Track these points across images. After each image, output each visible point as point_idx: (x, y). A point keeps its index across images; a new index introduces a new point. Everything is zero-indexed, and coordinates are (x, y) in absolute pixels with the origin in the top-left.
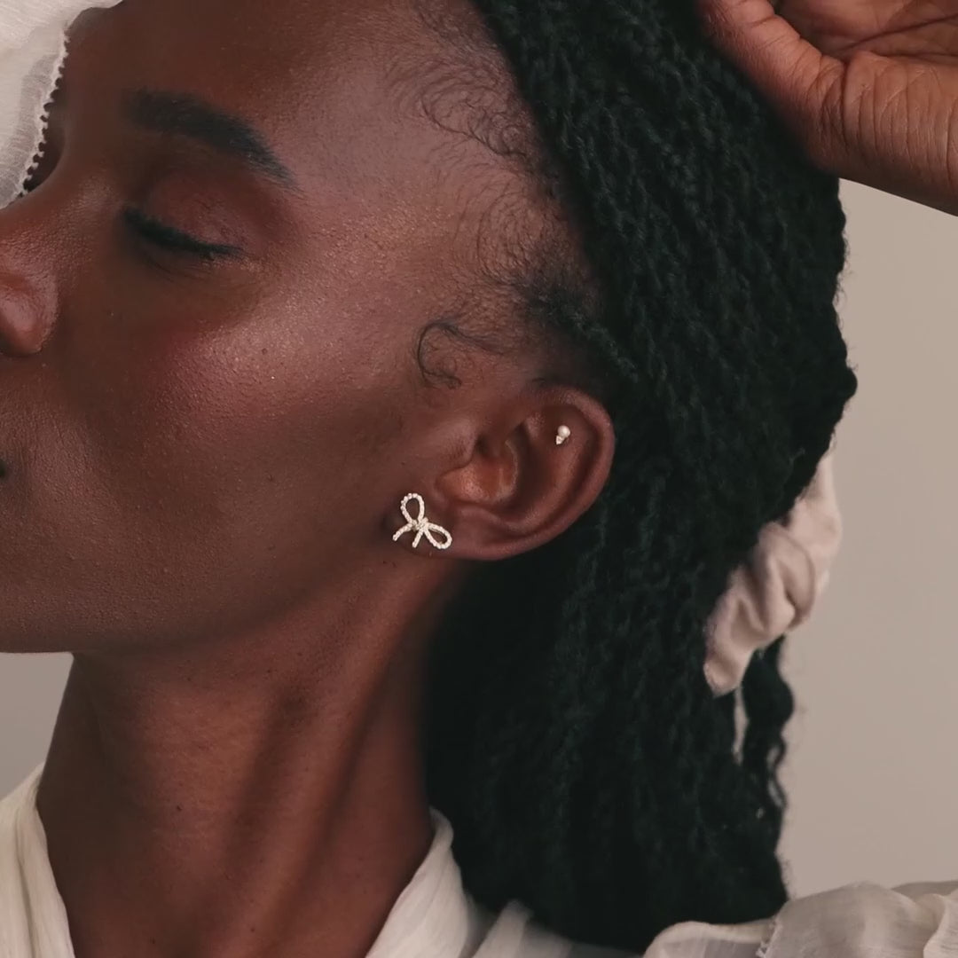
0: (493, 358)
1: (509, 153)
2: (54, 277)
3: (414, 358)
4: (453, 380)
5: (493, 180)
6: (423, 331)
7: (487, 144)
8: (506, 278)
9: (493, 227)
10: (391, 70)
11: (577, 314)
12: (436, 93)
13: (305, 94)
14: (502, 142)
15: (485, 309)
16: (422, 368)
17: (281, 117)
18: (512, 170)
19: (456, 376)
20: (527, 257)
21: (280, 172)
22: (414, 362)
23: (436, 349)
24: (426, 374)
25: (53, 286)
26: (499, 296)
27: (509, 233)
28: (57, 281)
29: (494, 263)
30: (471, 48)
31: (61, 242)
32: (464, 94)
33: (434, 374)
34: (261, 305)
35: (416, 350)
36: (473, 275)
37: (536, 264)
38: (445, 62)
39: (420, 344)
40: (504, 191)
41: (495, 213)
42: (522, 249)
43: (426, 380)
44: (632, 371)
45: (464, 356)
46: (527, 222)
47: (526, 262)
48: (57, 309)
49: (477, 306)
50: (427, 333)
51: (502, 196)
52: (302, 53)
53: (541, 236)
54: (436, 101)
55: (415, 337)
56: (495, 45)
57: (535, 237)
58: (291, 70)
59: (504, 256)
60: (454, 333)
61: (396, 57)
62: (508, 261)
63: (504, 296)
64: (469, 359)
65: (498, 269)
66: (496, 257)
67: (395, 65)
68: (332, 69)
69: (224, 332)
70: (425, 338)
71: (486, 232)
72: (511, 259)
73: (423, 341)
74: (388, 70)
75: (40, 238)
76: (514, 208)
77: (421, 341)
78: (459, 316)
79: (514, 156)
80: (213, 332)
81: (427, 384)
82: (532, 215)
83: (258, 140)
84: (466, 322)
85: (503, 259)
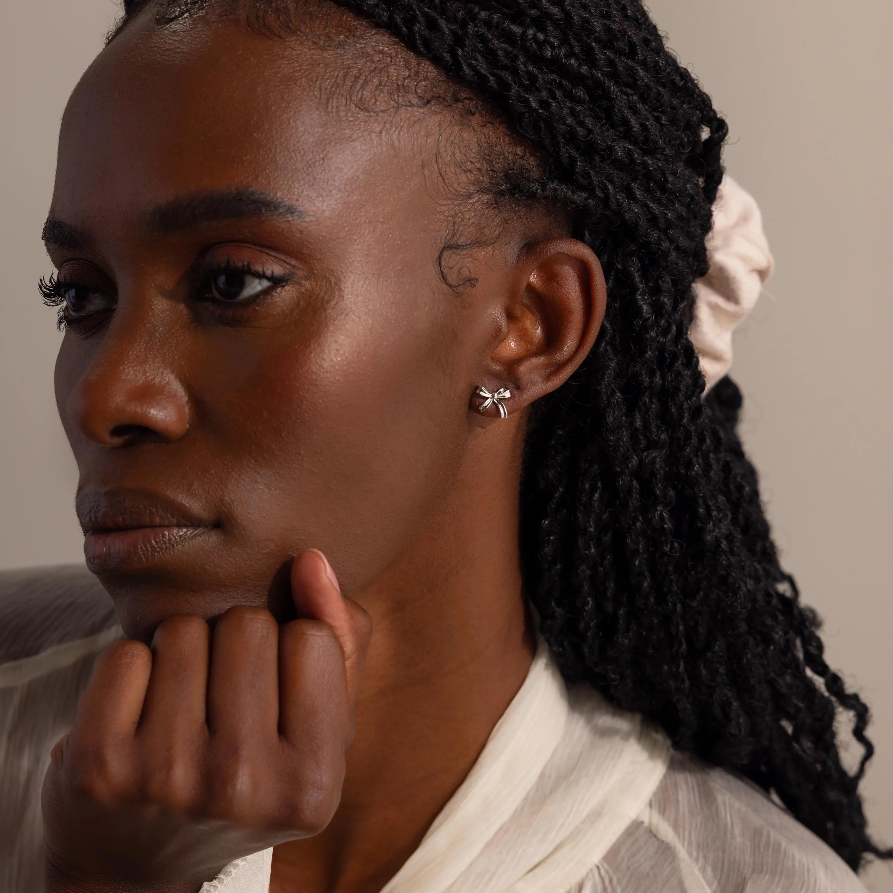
0: (489, 248)
1: (428, 102)
2: (169, 370)
3: (443, 283)
4: (471, 281)
5: (429, 128)
6: (438, 261)
7: (412, 105)
8: (472, 188)
9: (446, 161)
10: (321, 94)
11: (532, 185)
12: (358, 92)
13: (274, 146)
14: (420, 98)
15: (469, 219)
16: (450, 286)
17: (268, 171)
18: (437, 113)
19: (473, 277)
20: (478, 165)
21: (291, 210)
22: (444, 286)
23: (452, 267)
24: (455, 289)
25: (172, 377)
26: (473, 204)
27: (458, 156)
28: (173, 372)
29: (459, 184)
30: (360, 44)
31: (158, 344)
32: (376, 81)
33: (459, 285)
34: (329, 311)
35: (441, 276)
36: (449, 202)
37: (486, 167)
38: (351, 65)
39: (441, 271)
40: (440, 130)
41: (442, 149)
42: (472, 162)
43: (457, 293)
44: (586, 199)
45: (471, 259)
46: (466, 142)
47: (479, 170)
48: (185, 391)
49: (462, 220)
50: (442, 259)
51: (441, 135)
52: (255, 118)
53: (479, 145)
54: (361, 98)
55: (436, 268)
56: (373, 32)
57: (475, 148)
58: (255, 135)
59: (463, 175)
60: (457, 248)
61: (318, 83)
62: (467, 176)
63: (476, 202)
64: (475, 259)
65: (464, 186)
66: (458, 178)
67: (320, 90)
68: (281, 118)
69: (316, 345)
70: (442, 265)
71: (444, 166)
72: (469, 174)
73: (442, 268)
74: (318, 96)
75: (143, 350)
76: (452, 138)
77: (441, 269)
78: (453, 235)
79: (433, 102)
80: (308, 350)
81: (458, 295)
82: (465, 135)
83: (262, 197)
84: (461, 235)
85: (463, 178)
